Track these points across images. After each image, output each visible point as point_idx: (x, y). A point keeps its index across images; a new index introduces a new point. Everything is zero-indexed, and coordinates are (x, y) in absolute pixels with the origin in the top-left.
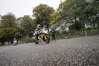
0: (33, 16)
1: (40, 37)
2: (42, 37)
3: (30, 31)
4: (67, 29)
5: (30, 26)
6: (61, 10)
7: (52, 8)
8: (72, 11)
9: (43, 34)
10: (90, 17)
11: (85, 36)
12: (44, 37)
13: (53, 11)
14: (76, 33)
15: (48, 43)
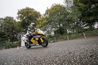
0: (18, 18)
1: (34, 39)
2: (37, 39)
3: (13, 35)
4: (53, 33)
5: (13, 28)
6: (47, 16)
7: (39, 13)
8: (56, 18)
9: (39, 35)
10: (70, 24)
11: (67, 40)
12: (39, 38)
13: (40, 15)
14: (61, 37)
15: (46, 46)
